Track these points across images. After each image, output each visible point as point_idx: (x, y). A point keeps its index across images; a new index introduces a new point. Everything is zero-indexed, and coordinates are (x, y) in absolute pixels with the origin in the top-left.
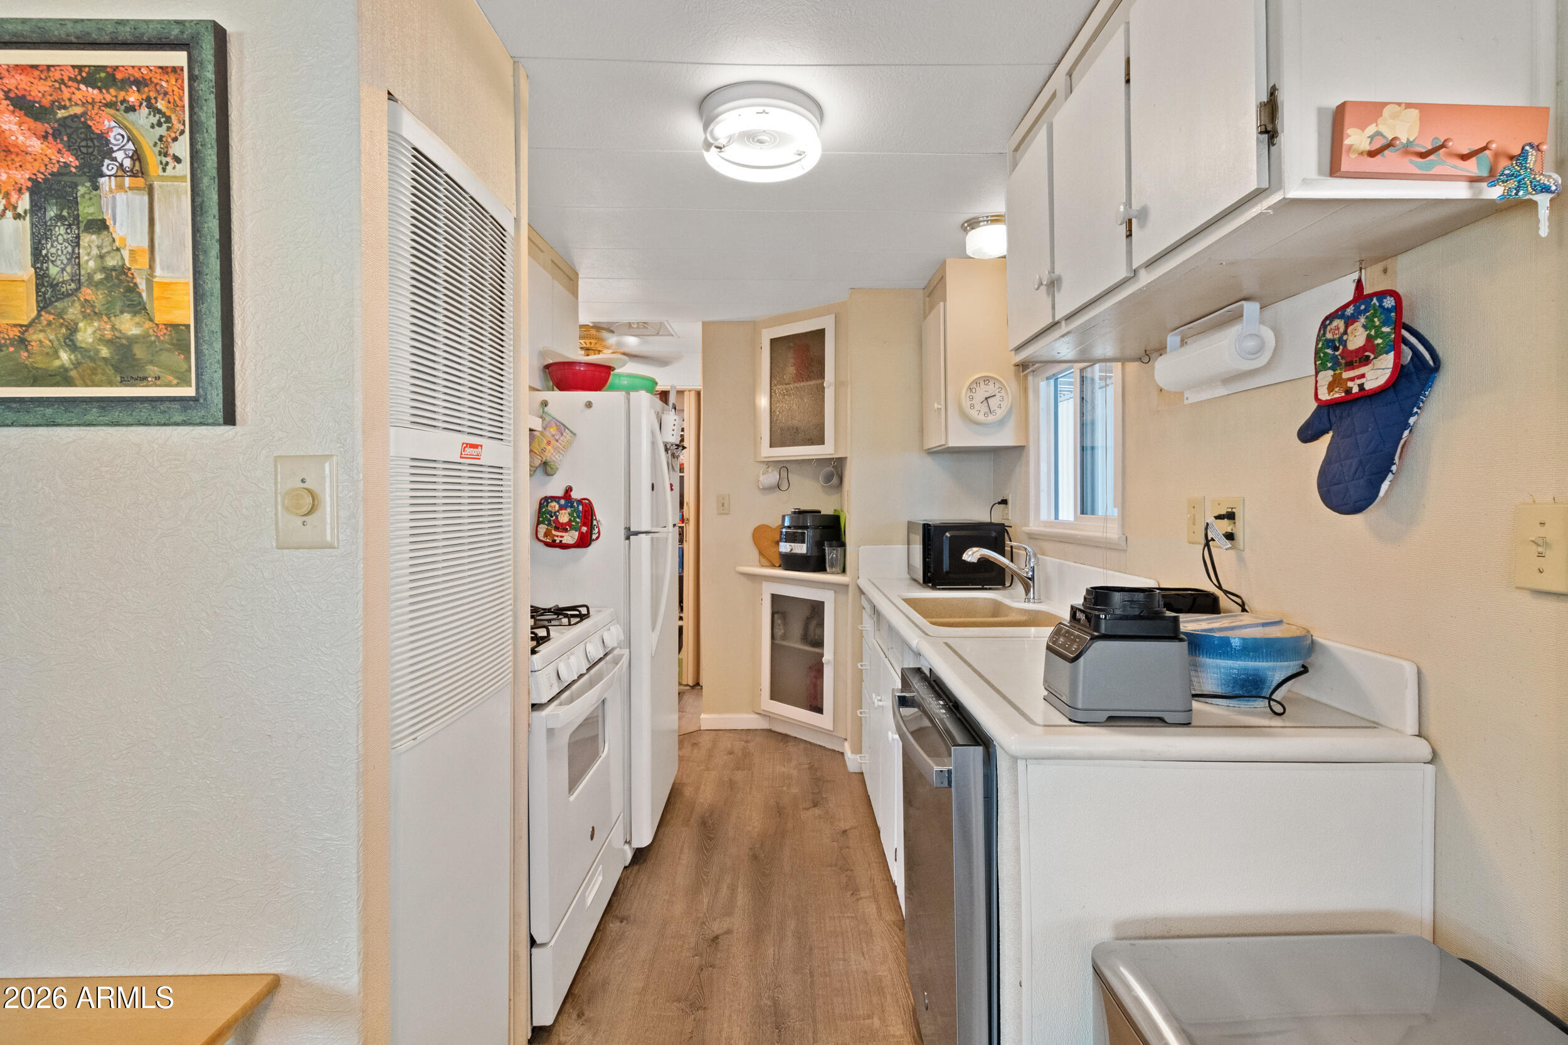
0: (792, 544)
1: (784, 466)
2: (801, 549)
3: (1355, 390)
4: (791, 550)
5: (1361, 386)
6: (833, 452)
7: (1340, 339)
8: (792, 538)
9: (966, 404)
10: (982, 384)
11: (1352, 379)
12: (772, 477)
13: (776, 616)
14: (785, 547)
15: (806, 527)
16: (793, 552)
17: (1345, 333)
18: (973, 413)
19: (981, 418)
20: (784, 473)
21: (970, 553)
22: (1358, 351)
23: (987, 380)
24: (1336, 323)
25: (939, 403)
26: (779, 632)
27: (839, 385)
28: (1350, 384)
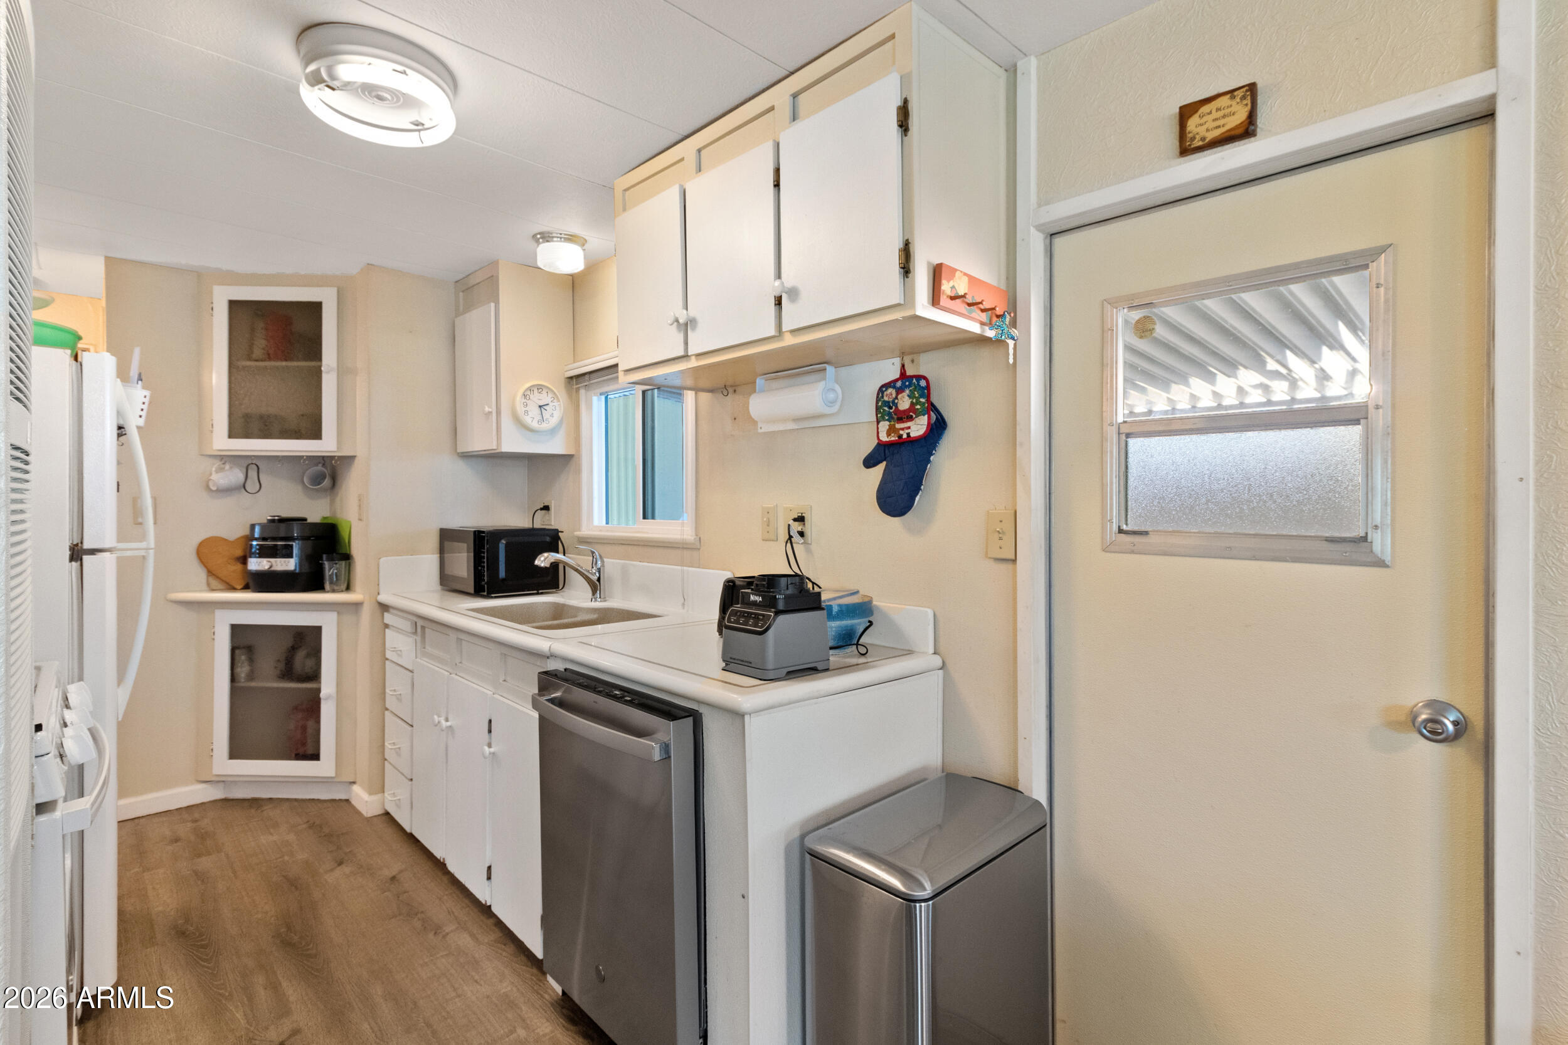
0: (272, 560)
1: (252, 464)
2: (289, 564)
3: (905, 436)
4: (271, 567)
5: (908, 434)
6: (336, 450)
7: (893, 402)
8: (266, 552)
9: (520, 409)
10: (536, 391)
11: (903, 429)
12: (235, 476)
13: (237, 652)
14: (257, 564)
15: (292, 539)
16: (272, 569)
17: (896, 398)
18: (528, 420)
19: (535, 425)
20: (253, 473)
21: (542, 559)
22: (904, 411)
23: (540, 388)
24: (890, 390)
25: (490, 407)
26: (243, 670)
27: (343, 372)
28: (901, 432)
